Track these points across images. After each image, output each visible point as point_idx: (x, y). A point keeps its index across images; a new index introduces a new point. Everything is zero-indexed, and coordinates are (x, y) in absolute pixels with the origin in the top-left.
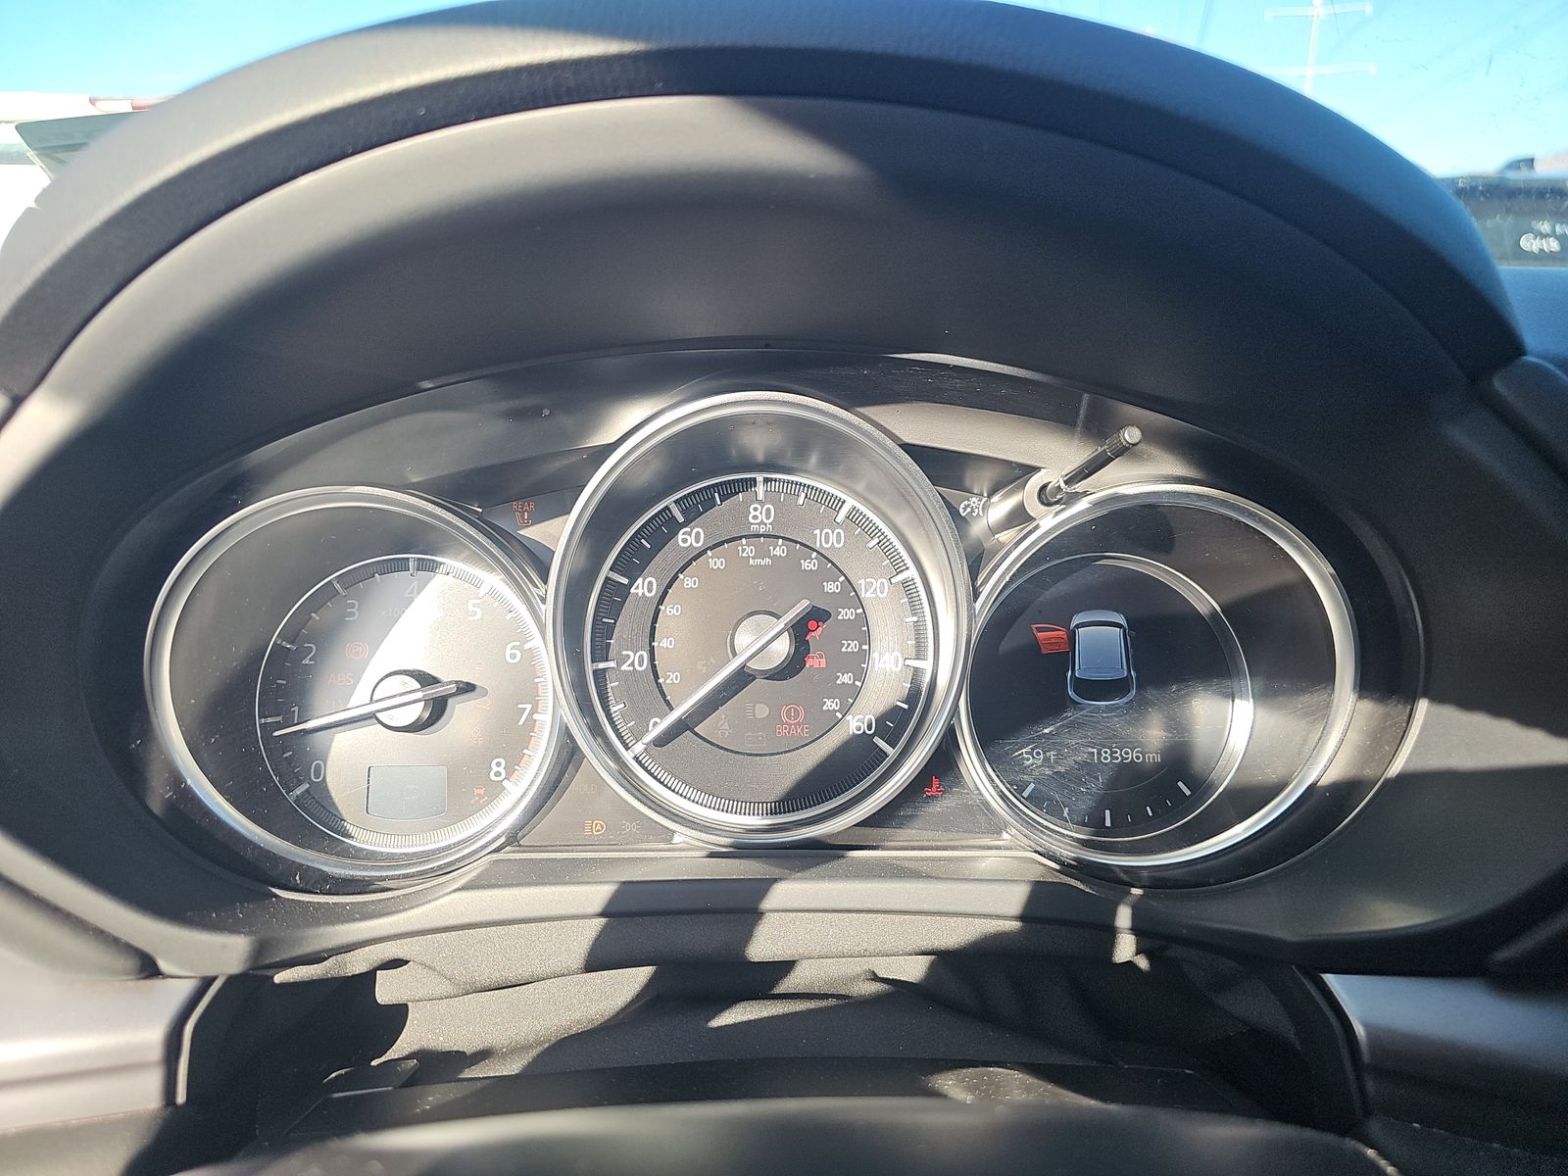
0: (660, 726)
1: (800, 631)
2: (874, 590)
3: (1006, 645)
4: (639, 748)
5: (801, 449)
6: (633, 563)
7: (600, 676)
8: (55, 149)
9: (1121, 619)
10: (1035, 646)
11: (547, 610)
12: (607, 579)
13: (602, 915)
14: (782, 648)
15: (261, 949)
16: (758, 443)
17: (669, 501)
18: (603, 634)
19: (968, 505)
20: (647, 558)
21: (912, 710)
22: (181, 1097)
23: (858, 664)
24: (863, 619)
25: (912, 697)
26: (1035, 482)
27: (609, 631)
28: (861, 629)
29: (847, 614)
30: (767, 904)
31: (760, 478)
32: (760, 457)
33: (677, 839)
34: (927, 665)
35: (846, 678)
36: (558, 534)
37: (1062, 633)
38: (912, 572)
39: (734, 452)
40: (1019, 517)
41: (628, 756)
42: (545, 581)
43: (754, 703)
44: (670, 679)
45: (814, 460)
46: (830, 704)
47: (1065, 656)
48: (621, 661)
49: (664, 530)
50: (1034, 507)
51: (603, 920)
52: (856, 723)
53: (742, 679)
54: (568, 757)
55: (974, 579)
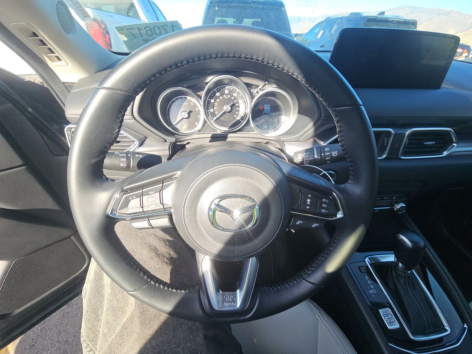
0: (215, 118)
1: (232, 106)
2: (241, 102)
3: (256, 109)
4: (213, 121)
5: (232, 83)
6: (211, 98)
7: (208, 112)
8: (120, 30)
9: (270, 106)
10: (260, 109)
11: (202, 103)
12: (208, 100)
13: (211, 137)
14: (230, 108)
15: (176, 139)
16: (226, 82)
17: (215, 89)
18: (208, 107)
19: (252, 91)
20: (213, 97)
21: (244, 117)
22: (171, 154)
23: (238, 111)
24: (239, 105)
25: (245, 115)
26: (259, 87)
27: (209, 106)
28: (238, 107)
29: (237, 105)
30: (228, 136)
31: (226, 86)
32: (226, 83)
33: (218, 131)
34: (246, 111)
35: (237, 113)
36: (203, 93)
37: (263, 107)
38: (245, 99)
39: (223, 83)
40: (258, 92)
41: (212, 122)
42: (201, 99)
43: (226, 116)
44: (216, 113)
45: (233, 84)
46: (235, 116)
47: (263, 110)
48: (210, 110)
49: (214, 94)
50: (259, 91)
51: (210, 138)
52: (238, 118)
53: (224, 113)
54: (205, 122)
55: (252, 99)
